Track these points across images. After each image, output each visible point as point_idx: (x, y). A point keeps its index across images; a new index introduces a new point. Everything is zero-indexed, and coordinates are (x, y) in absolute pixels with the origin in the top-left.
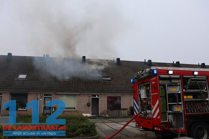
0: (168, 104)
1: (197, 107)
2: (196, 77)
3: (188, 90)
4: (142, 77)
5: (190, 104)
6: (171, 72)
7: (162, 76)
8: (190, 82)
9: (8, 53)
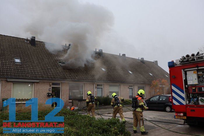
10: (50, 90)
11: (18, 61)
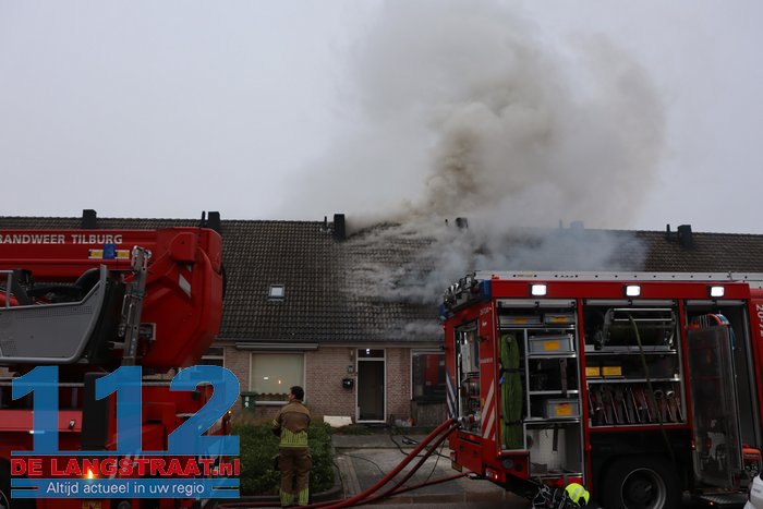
0: (529, 393)
1: (639, 405)
2: (635, 302)
3: (605, 349)
4: (459, 302)
5: (614, 395)
6: (539, 290)
7: (508, 303)
8: (612, 321)
9: (84, 211)
10: (351, 369)
11: (277, 292)
